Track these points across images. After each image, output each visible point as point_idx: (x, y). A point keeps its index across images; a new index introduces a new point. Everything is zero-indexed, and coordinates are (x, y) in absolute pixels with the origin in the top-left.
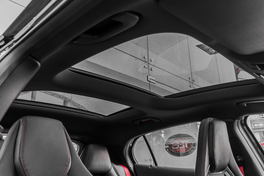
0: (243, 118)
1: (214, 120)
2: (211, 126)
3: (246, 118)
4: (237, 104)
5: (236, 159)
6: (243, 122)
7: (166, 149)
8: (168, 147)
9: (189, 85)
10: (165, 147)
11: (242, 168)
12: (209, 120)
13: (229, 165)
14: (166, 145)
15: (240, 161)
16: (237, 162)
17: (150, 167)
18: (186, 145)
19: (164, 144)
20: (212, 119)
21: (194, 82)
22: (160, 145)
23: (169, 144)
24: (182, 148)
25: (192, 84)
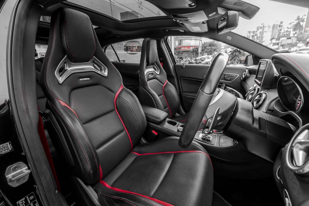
0: (166, 37)
1: (150, 39)
2: (148, 43)
3: (167, 38)
4: (163, 30)
5: (160, 59)
6: (165, 40)
7: (124, 49)
8: (125, 48)
9: (138, 6)
10: (124, 48)
11: (162, 63)
12: (148, 39)
13: (156, 62)
14: (124, 47)
15: (161, 60)
16: (160, 61)
17: (116, 63)
18: (137, 47)
19: (123, 46)
20: (149, 38)
21: (141, 4)
22: (120, 47)
23: (126, 46)
24: (134, 49)
25: (140, 5)
